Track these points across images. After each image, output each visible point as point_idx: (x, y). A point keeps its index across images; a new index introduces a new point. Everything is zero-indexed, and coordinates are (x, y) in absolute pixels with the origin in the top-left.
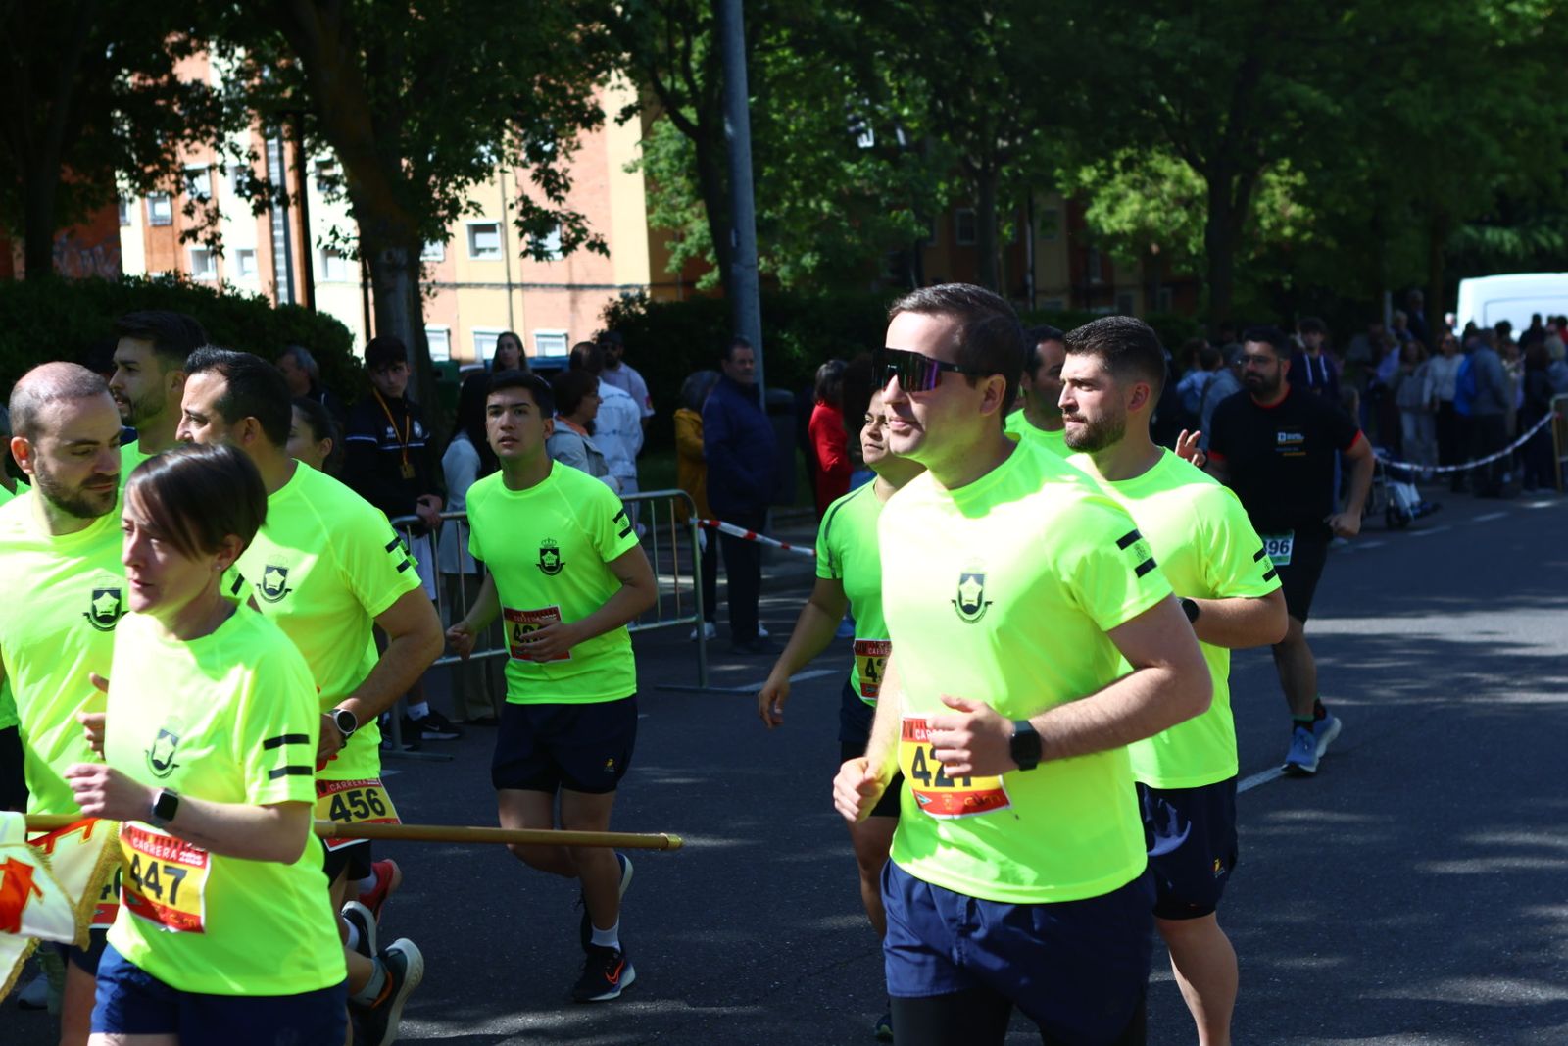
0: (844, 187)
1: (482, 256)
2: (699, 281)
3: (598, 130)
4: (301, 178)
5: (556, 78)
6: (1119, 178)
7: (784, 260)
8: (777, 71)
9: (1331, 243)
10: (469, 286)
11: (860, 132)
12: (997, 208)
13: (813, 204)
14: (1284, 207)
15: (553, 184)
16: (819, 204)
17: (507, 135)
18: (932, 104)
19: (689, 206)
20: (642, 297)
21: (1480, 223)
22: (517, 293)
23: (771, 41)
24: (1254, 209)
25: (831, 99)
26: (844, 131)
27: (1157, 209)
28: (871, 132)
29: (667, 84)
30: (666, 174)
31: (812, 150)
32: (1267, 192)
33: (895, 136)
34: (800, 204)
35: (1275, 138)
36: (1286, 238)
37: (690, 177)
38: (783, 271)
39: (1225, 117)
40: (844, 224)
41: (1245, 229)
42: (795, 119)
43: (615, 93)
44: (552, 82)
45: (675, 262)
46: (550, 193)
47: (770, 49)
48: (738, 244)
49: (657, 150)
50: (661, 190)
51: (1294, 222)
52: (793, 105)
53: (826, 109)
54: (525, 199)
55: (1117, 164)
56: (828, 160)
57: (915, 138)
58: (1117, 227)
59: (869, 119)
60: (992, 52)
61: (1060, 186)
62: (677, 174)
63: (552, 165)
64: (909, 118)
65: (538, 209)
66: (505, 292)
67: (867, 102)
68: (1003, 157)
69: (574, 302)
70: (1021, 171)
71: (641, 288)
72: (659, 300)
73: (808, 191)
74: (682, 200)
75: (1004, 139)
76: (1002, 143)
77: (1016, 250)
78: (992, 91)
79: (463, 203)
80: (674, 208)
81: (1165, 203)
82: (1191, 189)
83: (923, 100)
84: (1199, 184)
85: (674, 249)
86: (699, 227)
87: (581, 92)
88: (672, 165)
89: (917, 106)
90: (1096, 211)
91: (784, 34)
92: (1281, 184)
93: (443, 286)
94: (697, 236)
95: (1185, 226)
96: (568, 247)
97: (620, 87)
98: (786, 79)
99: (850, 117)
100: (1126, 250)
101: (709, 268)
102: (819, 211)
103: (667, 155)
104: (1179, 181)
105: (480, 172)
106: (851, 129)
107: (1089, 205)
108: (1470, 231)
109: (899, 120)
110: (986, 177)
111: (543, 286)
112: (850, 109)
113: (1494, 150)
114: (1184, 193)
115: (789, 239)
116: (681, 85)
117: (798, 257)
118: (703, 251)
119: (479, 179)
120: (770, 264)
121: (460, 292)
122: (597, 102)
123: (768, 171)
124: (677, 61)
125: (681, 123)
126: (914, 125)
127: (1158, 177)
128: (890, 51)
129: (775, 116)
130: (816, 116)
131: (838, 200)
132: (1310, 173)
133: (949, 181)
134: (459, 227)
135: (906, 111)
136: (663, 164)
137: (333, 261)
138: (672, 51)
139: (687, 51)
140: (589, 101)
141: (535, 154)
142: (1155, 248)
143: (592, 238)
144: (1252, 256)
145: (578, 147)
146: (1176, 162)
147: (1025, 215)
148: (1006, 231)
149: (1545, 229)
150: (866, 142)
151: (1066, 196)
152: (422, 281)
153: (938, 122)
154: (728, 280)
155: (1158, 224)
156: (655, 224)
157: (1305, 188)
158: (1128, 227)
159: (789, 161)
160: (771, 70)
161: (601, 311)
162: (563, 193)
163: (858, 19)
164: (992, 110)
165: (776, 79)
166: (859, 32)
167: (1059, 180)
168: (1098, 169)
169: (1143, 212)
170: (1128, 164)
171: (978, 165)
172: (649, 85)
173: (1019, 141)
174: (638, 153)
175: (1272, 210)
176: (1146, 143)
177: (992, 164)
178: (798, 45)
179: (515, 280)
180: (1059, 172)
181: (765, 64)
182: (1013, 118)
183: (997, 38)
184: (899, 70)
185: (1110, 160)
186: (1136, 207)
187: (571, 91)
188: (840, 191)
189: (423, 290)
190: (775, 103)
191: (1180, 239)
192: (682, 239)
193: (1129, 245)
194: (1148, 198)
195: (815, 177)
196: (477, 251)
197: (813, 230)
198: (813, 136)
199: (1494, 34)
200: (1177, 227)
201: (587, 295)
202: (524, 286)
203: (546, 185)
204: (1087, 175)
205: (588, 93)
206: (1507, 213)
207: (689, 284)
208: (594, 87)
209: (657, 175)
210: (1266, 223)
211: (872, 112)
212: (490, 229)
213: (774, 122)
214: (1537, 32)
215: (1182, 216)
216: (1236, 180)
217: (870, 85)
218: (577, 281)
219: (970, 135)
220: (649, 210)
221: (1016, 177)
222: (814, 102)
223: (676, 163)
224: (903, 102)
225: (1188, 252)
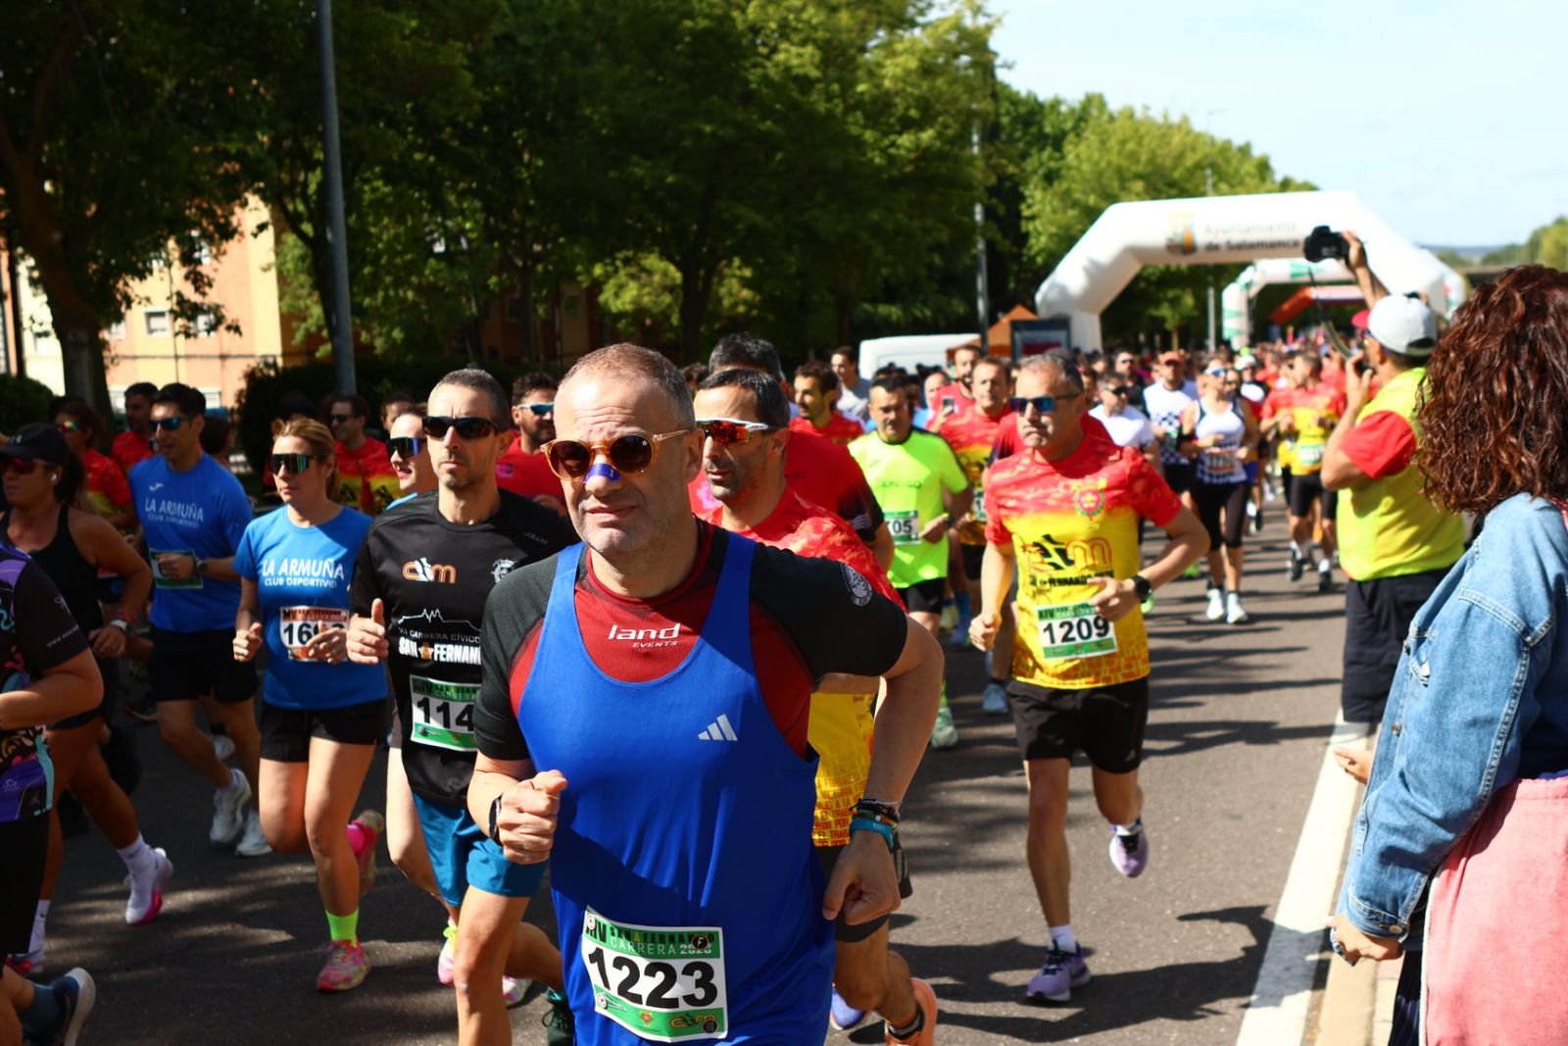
0: (424, 281)
1: (155, 334)
2: (317, 350)
3: (239, 241)
4: (14, 276)
5: (208, 202)
6: (622, 272)
7: (380, 335)
8: (372, 197)
9: (771, 317)
10: (146, 357)
11: (434, 241)
12: (534, 295)
13: (401, 293)
14: (739, 292)
15: (198, 281)
16: (405, 293)
17: (171, 244)
18: (486, 220)
19: (310, 295)
20: (275, 365)
21: (875, 301)
22: (182, 362)
23: (367, 175)
24: (717, 293)
25: (413, 217)
26: (422, 239)
27: (649, 294)
28: (443, 241)
29: (290, 207)
30: (292, 273)
31: (401, 254)
32: (726, 281)
33: (460, 243)
34: (391, 293)
35: (729, 242)
36: (740, 314)
37: (309, 274)
38: (379, 343)
39: (695, 227)
40: (424, 307)
41: (710, 307)
42: (385, 231)
43: (253, 212)
44: (205, 205)
45: (299, 337)
46: (197, 289)
47: (367, 181)
48: (338, 322)
49: (285, 256)
50: (289, 285)
51: (745, 302)
52: (386, 221)
53: (410, 223)
54: (179, 294)
55: (618, 263)
56: (411, 261)
57: (475, 245)
58: (621, 307)
59: (441, 230)
60: (528, 182)
61: (580, 278)
62: (302, 272)
63: (200, 269)
64: (471, 230)
65: (188, 301)
66: (173, 361)
67: (439, 219)
68: (538, 258)
69: (223, 367)
70: (550, 267)
71: (275, 357)
72: (290, 365)
73: (399, 283)
74: (305, 292)
75: (538, 243)
76: (537, 248)
77: (548, 324)
78: (528, 210)
79: (133, 296)
80: (298, 298)
81: (655, 290)
82: (673, 279)
83: (480, 216)
84: (677, 275)
85: (298, 329)
86: (317, 311)
87: (226, 213)
88: (296, 266)
89: (476, 222)
90: (606, 296)
91: (377, 169)
92: (734, 276)
93: (126, 357)
94: (315, 317)
95: (669, 306)
96: (212, 328)
97: (256, 209)
98: (379, 205)
99: (427, 229)
100: (628, 324)
101: (323, 341)
102: (404, 300)
103: (293, 258)
104: (665, 274)
105: (143, 274)
106: (428, 239)
107: (600, 291)
108: (867, 306)
109: (463, 232)
110: (526, 271)
111: (202, 357)
112: (426, 225)
113: (879, 252)
114: (668, 282)
115: (383, 319)
116: (301, 207)
117: (389, 333)
118: (320, 329)
119: (142, 277)
120: (369, 337)
121: (139, 362)
122: (239, 220)
123: (367, 270)
124: (298, 189)
125: (302, 235)
126: (473, 236)
127: (649, 272)
128: (455, 182)
129: (373, 230)
130: (402, 229)
131: (418, 289)
132: (756, 267)
133: (499, 275)
134: (135, 315)
135: (468, 225)
136: (290, 266)
137: (42, 341)
138: (294, 182)
139: (305, 185)
140: (234, 220)
141: (189, 259)
142: (648, 322)
143: (229, 321)
144: (717, 326)
145: (225, 253)
146: (661, 259)
147: (555, 299)
148: (541, 311)
149: (918, 305)
150: (439, 248)
151: (585, 285)
152: (106, 354)
153: (489, 234)
154: (335, 351)
155: (650, 305)
156: (285, 309)
157: (754, 277)
158: (629, 307)
159: (384, 260)
160: (367, 197)
161: (241, 374)
162: (207, 289)
163: (432, 159)
164: (529, 223)
165: (371, 203)
166: (432, 169)
167: (580, 274)
168: (606, 265)
169: (640, 296)
170: (627, 262)
171: (520, 263)
172: (277, 208)
173: (549, 246)
174: (272, 258)
175: (731, 294)
176: (640, 246)
177: (529, 263)
178: (388, 179)
179: (181, 352)
180: (579, 268)
181: (364, 192)
182: (544, 229)
183: (532, 171)
184: (461, 195)
185: (614, 259)
186: (634, 292)
187: (219, 212)
188: (420, 284)
189: (107, 362)
190: (371, 219)
191: (666, 315)
192: (304, 319)
193: (630, 320)
194: (643, 286)
195: (402, 274)
196: (151, 331)
197: (401, 312)
198: (400, 244)
199: (879, 169)
200: (663, 306)
201: (230, 363)
202: (188, 357)
203: (195, 282)
204: (598, 270)
205: (232, 213)
206: (890, 296)
207: (311, 352)
208: (237, 210)
209: (285, 273)
210: (726, 303)
211: (443, 225)
212: (161, 314)
213: (371, 235)
214: (909, 169)
215: (667, 299)
216: (702, 273)
217: (440, 207)
218: (225, 351)
219: (514, 242)
220: (281, 298)
221: (546, 271)
222: (400, 219)
223: (300, 264)
224: (466, 219)
225: (671, 325)
